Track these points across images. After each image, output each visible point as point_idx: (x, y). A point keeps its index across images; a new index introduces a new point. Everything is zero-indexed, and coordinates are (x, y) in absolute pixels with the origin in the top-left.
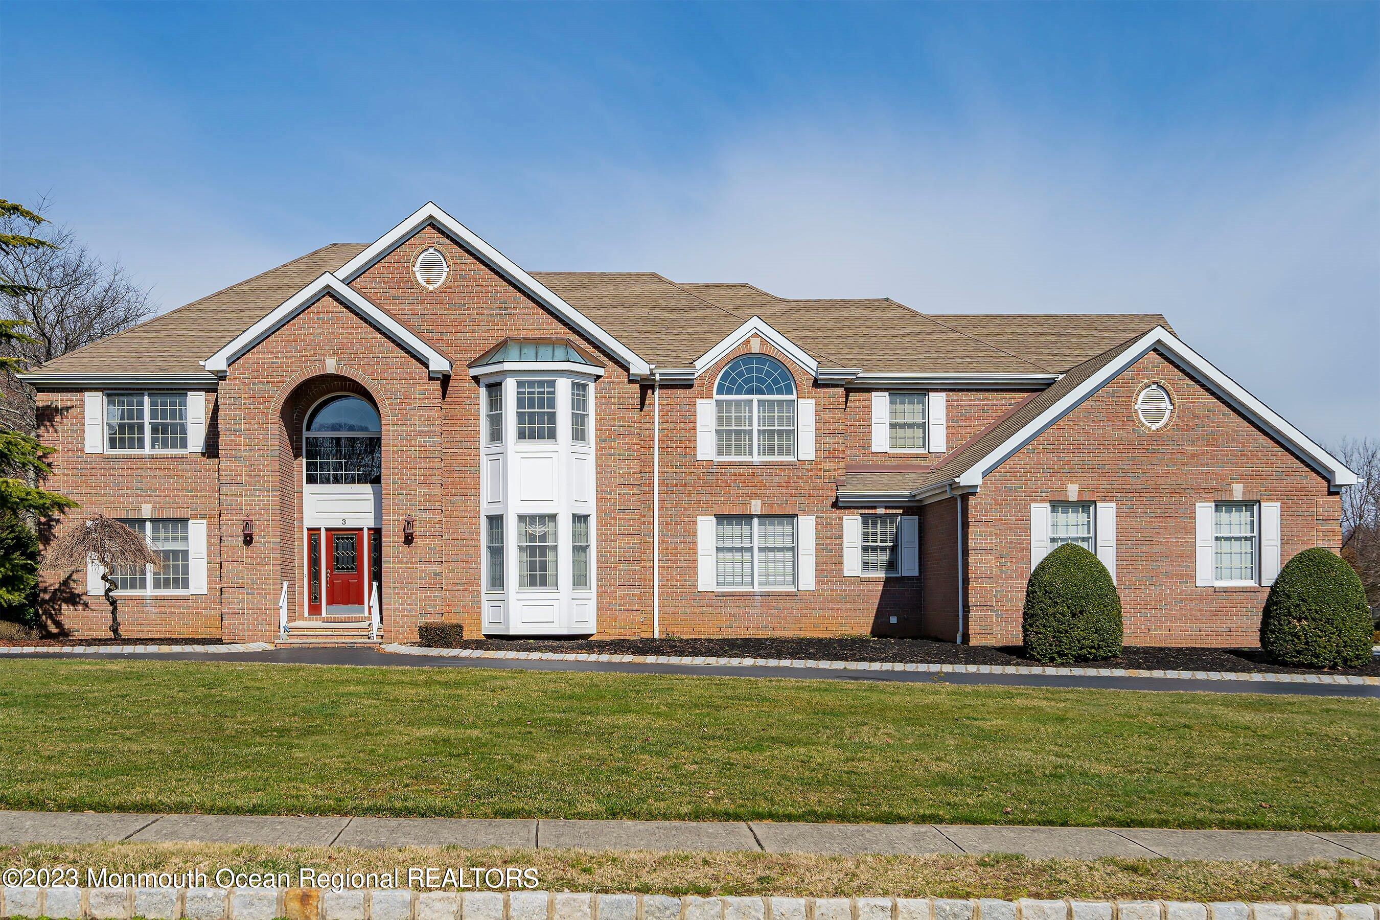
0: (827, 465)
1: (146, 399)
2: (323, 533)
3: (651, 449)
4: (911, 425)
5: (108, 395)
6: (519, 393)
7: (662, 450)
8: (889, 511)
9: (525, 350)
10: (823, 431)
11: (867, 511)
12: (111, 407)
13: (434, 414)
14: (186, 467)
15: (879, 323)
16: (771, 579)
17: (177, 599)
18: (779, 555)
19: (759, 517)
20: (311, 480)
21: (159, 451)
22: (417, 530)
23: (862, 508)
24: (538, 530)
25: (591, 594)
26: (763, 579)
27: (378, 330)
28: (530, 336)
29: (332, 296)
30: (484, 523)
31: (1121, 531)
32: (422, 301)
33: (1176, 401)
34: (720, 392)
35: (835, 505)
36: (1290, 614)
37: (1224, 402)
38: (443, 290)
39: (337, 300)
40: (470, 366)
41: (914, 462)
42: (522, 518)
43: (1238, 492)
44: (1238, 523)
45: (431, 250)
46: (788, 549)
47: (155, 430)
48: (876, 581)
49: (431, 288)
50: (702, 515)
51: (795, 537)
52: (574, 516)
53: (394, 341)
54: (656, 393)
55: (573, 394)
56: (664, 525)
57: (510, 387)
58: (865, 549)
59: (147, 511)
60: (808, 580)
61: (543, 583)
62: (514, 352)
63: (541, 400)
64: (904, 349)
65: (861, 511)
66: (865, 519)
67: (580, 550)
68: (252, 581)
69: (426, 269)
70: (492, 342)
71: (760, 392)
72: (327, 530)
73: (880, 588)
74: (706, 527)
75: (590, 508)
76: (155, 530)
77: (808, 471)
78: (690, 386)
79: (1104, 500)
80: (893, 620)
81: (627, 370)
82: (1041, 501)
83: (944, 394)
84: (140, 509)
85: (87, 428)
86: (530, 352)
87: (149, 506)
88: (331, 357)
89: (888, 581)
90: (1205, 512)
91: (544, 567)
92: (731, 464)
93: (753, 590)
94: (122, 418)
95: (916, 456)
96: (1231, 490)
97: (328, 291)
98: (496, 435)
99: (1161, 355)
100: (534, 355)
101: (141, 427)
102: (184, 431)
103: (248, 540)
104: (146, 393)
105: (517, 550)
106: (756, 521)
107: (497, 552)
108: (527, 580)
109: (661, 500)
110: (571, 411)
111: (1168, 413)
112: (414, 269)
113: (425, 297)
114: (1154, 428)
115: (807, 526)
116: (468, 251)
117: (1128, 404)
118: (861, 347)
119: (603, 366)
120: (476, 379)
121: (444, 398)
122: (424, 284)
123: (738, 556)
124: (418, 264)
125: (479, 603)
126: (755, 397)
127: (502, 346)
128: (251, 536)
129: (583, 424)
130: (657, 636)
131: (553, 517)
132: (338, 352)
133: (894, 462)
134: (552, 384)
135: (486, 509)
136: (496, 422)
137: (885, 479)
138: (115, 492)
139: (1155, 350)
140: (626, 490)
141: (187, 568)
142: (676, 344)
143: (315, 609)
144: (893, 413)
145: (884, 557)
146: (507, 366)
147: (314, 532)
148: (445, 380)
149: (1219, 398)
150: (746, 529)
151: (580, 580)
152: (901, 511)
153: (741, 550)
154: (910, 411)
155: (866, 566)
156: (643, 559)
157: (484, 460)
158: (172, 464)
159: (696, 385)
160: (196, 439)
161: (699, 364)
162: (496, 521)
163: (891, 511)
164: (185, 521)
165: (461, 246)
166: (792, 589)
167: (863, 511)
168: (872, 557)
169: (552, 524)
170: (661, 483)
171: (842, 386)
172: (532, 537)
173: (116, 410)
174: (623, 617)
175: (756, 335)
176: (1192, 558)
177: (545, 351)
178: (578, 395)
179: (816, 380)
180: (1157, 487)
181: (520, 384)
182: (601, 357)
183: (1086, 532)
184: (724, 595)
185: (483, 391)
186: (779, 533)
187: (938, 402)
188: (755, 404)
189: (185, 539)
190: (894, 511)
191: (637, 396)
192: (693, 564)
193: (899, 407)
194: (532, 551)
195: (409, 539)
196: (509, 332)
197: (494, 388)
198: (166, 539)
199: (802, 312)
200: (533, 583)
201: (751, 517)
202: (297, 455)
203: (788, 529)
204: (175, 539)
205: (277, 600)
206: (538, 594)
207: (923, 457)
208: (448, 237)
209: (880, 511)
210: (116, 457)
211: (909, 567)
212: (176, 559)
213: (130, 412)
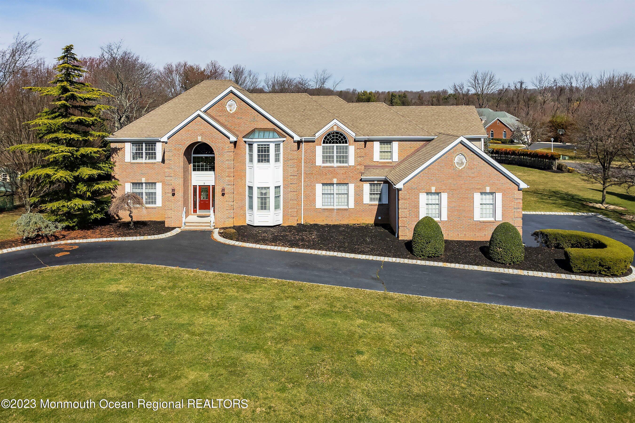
0: (358, 167)
1: (144, 145)
2: (198, 187)
3: (301, 162)
4: (387, 152)
5: (132, 143)
6: (258, 148)
7: (305, 162)
8: (378, 182)
9: (260, 134)
10: (357, 156)
11: (371, 182)
12: (133, 147)
13: (231, 154)
14: (156, 166)
15: (378, 114)
16: (340, 204)
17: (152, 208)
18: (343, 196)
19: (336, 184)
20: (194, 170)
21: (148, 161)
22: (226, 191)
23: (370, 181)
24: (264, 191)
25: (281, 212)
26: (337, 204)
27: (214, 127)
28: (262, 127)
29: (200, 117)
30: (247, 188)
31: (449, 202)
32: (228, 117)
33: (467, 159)
34: (324, 143)
35: (361, 180)
36: (496, 246)
37: (484, 160)
38: (236, 113)
39: (202, 118)
40: (243, 137)
41: (387, 164)
42: (258, 188)
43: (488, 190)
44: (488, 199)
45: (232, 100)
46: (345, 194)
47: (146, 154)
48: (375, 205)
49: (231, 112)
50: (317, 183)
51: (348, 190)
52: (275, 187)
53: (219, 131)
54: (303, 144)
55: (275, 147)
56: (305, 186)
57: (255, 146)
58: (371, 194)
59: (143, 180)
60: (352, 205)
61: (265, 209)
62: (257, 134)
63: (265, 150)
64: (385, 125)
65: (369, 182)
66: (371, 184)
67: (277, 197)
68: (175, 207)
69: (230, 106)
70: (250, 130)
71: (337, 143)
72: (199, 186)
73: (376, 207)
74: (319, 187)
75: (281, 184)
76: (146, 186)
77: (352, 169)
78: (314, 142)
79: (444, 192)
80: (380, 218)
81: (293, 138)
82: (423, 193)
83: (397, 142)
84: (141, 180)
85: (126, 154)
86: (262, 134)
87: (144, 179)
88: (200, 136)
89: (379, 205)
90: (477, 197)
91: (265, 203)
92: (327, 167)
93: (334, 208)
94: (137, 150)
95: (388, 163)
96: (486, 189)
97: (199, 116)
98: (251, 160)
99: (463, 144)
100: (263, 136)
101: (142, 153)
102: (155, 154)
103: (173, 195)
104: (144, 143)
105: (257, 198)
106: (335, 185)
107: (251, 198)
108: (260, 208)
109: (304, 179)
110: (274, 153)
111: (465, 163)
112: (226, 106)
113: (230, 115)
114: (460, 168)
115: (352, 187)
116: (243, 101)
117: (452, 160)
118: (371, 124)
119: (286, 137)
120: (245, 142)
121: (235, 148)
122: (229, 111)
123: (329, 196)
124: (227, 104)
125: (245, 213)
126: (335, 145)
127: (253, 131)
128: (174, 194)
129: (279, 156)
130: (302, 223)
131: (269, 188)
132: (202, 135)
133: (381, 165)
134: (269, 145)
135: (248, 184)
136: (251, 156)
137: (378, 171)
138: (134, 174)
139: (461, 143)
140: (292, 177)
141: (155, 198)
142: (310, 126)
143: (195, 211)
144: (381, 148)
145: (378, 196)
146: (254, 140)
147: (195, 187)
148: (235, 143)
149: (482, 159)
150: (332, 187)
151: (277, 207)
152: (383, 182)
153: (330, 194)
154: (386, 147)
155: (371, 199)
156: (298, 199)
157: (247, 168)
158: (151, 165)
159: (316, 141)
160: (159, 158)
161: (317, 135)
162: (251, 188)
163: (379, 182)
164: (156, 183)
165: (241, 99)
166: (346, 207)
167: (370, 182)
168: (373, 196)
169: (268, 190)
170: (305, 173)
171: (363, 141)
172: (262, 194)
173: (135, 148)
174: (291, 218)
175: (335, 125)
176: (472, 211)
177: (267, 134)
178: (277, 147)
179: (355, 139)
180: (461, 188)
181: (258, 145)
182: (285, 134)
183: (438, 202)
184: (324, 209)
185: (247, 145)
186: (343, 189)
187: (395, 145)
188: (335, 148)
189: (155, 188)
190: (380, 182)
191: (296, 147)
192: (314, 200)
193: (383, 146)
194: (262, 199)
195: (223, 195)
196: (256, 126)
197: (251, 145)
198: (150, 188)
199: (354, 109)
200: (262, 209)
201: (334, 184)
202: (190, 163)
203: (346, 187)
204: (152, 188)
205: (182, 214)
206: (264, 212)
207: (391, 163)
208: (237, 96)
209: (376, 182)
210: (134, 163)
211: (385, 201)
212: (152, 195)
213: (139, 148)
